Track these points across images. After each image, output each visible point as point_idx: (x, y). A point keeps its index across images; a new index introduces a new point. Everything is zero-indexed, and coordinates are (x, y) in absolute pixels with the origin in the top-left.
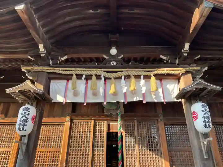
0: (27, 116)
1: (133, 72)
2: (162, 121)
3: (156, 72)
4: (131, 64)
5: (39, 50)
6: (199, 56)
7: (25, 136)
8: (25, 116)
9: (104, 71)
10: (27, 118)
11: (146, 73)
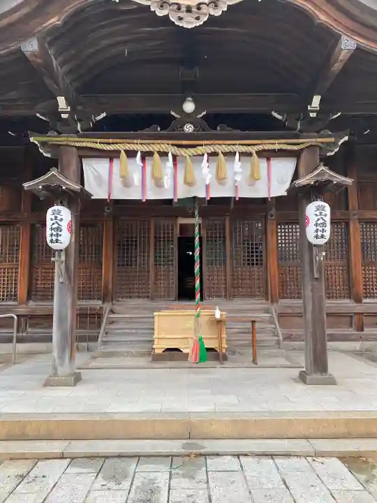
0: (59, 223)
1: (221, 147)
2: (273, 218)
3: (260, 147)
4: (221, 130)
5: (58, 106)
6: (339, 114)
7: (62, 250)
8: (57, 222)
9: (173, 145)
10: (59, 225)
11: (244, 149)
